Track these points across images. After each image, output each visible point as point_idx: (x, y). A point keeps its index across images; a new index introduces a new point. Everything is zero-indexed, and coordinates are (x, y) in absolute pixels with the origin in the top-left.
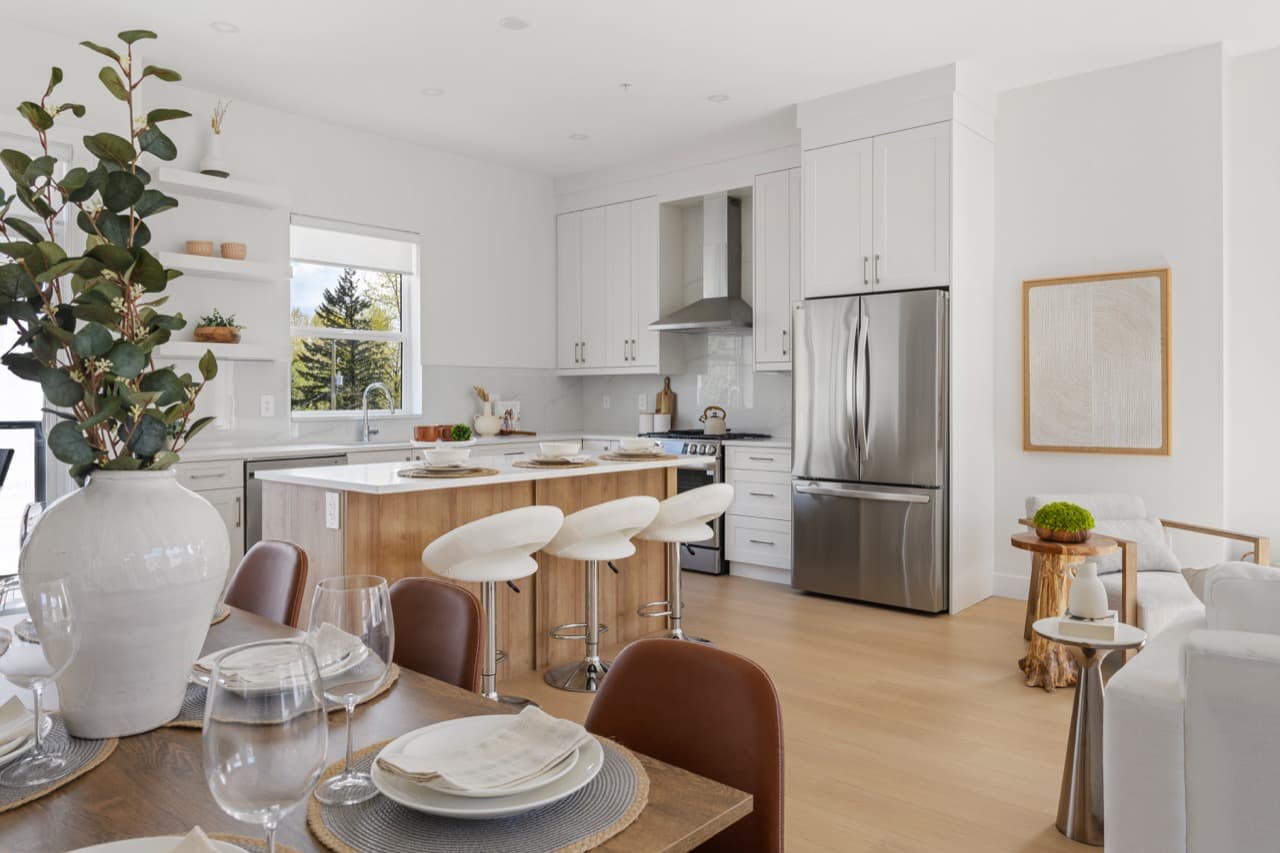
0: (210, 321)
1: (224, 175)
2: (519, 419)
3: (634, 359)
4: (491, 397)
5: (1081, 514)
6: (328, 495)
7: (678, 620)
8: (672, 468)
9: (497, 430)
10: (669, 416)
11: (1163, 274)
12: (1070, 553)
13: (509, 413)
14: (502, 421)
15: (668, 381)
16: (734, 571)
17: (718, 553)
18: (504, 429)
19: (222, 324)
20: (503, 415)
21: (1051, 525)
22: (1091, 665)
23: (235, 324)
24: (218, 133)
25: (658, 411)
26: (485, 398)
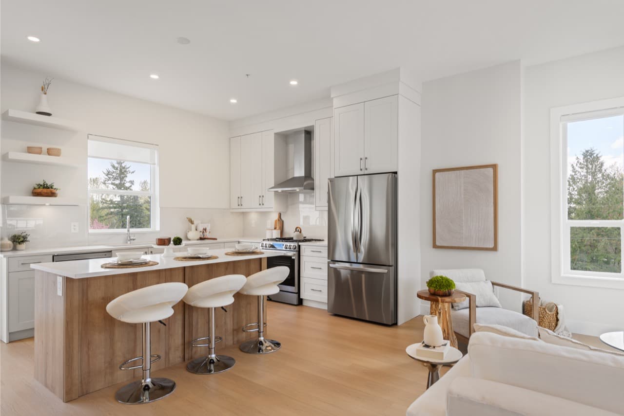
0: (39, 186)
1: (49, 114)
2: (210, 232)
3: (263, 204)
4: (195, 222)
5: (449, 282)
6: (58, 277)
7: (262, 333)
8: (264, 258)
9: (198, 237)
10: (279, 231)
11: (494, 167)
12: (443, 302)
13: (205, 230)
14: (201, 233)
15: (280, 215)
16: (305, 303)
17: (296, 295)
18: (202, 237)
19: (48, 188)
20: (202, 230)
21: (434, 288)
22: (435, 371)
23: (54, 187)
24: (45, 94)
25: (275, 228)
26: (192, 222)
